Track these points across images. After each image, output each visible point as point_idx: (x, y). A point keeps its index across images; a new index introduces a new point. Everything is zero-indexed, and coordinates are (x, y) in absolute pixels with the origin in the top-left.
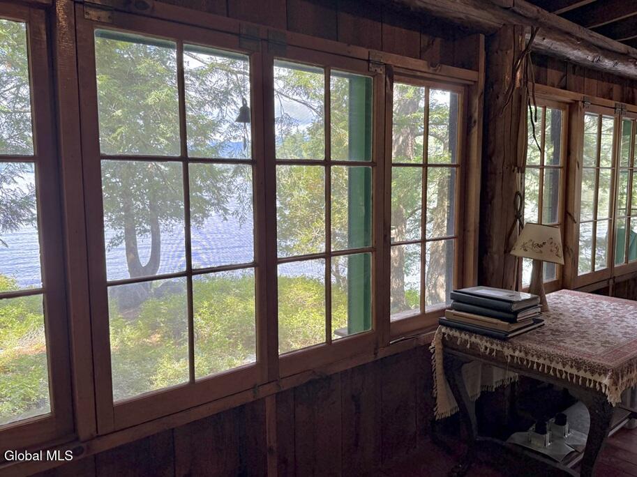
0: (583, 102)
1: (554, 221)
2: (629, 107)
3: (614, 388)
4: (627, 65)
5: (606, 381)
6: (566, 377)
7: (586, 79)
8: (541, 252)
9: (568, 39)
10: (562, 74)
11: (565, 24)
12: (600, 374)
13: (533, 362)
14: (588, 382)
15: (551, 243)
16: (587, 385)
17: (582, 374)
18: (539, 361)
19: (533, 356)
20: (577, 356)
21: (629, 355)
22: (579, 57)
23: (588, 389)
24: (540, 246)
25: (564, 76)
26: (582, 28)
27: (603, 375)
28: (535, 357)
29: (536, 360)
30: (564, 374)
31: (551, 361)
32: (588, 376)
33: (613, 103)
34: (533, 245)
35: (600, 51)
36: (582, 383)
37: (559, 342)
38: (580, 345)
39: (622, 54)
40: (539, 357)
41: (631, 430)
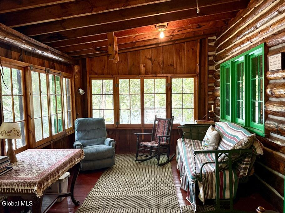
0: (30, 67)
1: (22, 119)
2: (52, 70)
3: (39, 190)
4: (48, 53)
5: (36, 188)
6: (20, 191)
7: (32, 57)
8: (10, 135)
9: (18, 39)
10: (20, 54)
11: (16, 32)
12: (33, 186)
13: (4, 189)
14: (29, 191)
15: (15, 130)
16: (29, 192)
17: (26, 188)
18: (7, 188)
19: (4, 186)
20: (24, 180)
21: (46, 174)
22: (25, 48)
23: (30, 194)
24: (9, 132)
25: (21, 55)
26: (25, 35)
27: (35, 186)
28: (5, 186)
29: (5, 188)
30: (19, 190)
31: (12, 186)
32: (29, 188)
33: (44, 68)
34: (6, 132)
35: (34, 46)
36: (27, 192)
37: (17, 175)
38: (27, 175)
39: (46, 49)
40: (6, 186)
41: (61, 202)
